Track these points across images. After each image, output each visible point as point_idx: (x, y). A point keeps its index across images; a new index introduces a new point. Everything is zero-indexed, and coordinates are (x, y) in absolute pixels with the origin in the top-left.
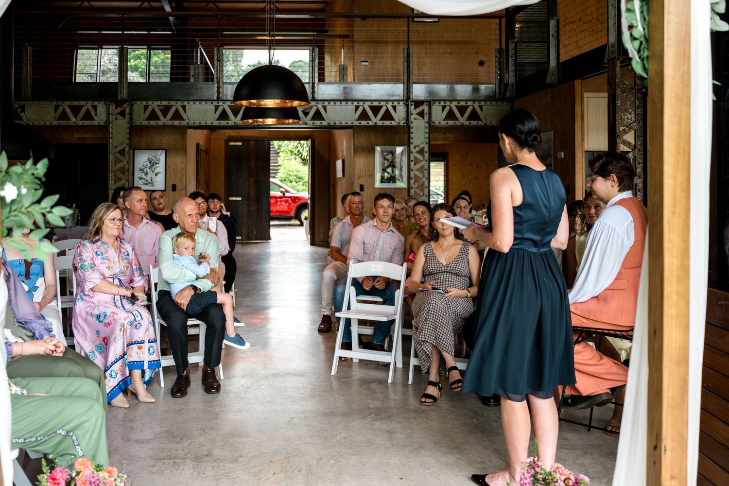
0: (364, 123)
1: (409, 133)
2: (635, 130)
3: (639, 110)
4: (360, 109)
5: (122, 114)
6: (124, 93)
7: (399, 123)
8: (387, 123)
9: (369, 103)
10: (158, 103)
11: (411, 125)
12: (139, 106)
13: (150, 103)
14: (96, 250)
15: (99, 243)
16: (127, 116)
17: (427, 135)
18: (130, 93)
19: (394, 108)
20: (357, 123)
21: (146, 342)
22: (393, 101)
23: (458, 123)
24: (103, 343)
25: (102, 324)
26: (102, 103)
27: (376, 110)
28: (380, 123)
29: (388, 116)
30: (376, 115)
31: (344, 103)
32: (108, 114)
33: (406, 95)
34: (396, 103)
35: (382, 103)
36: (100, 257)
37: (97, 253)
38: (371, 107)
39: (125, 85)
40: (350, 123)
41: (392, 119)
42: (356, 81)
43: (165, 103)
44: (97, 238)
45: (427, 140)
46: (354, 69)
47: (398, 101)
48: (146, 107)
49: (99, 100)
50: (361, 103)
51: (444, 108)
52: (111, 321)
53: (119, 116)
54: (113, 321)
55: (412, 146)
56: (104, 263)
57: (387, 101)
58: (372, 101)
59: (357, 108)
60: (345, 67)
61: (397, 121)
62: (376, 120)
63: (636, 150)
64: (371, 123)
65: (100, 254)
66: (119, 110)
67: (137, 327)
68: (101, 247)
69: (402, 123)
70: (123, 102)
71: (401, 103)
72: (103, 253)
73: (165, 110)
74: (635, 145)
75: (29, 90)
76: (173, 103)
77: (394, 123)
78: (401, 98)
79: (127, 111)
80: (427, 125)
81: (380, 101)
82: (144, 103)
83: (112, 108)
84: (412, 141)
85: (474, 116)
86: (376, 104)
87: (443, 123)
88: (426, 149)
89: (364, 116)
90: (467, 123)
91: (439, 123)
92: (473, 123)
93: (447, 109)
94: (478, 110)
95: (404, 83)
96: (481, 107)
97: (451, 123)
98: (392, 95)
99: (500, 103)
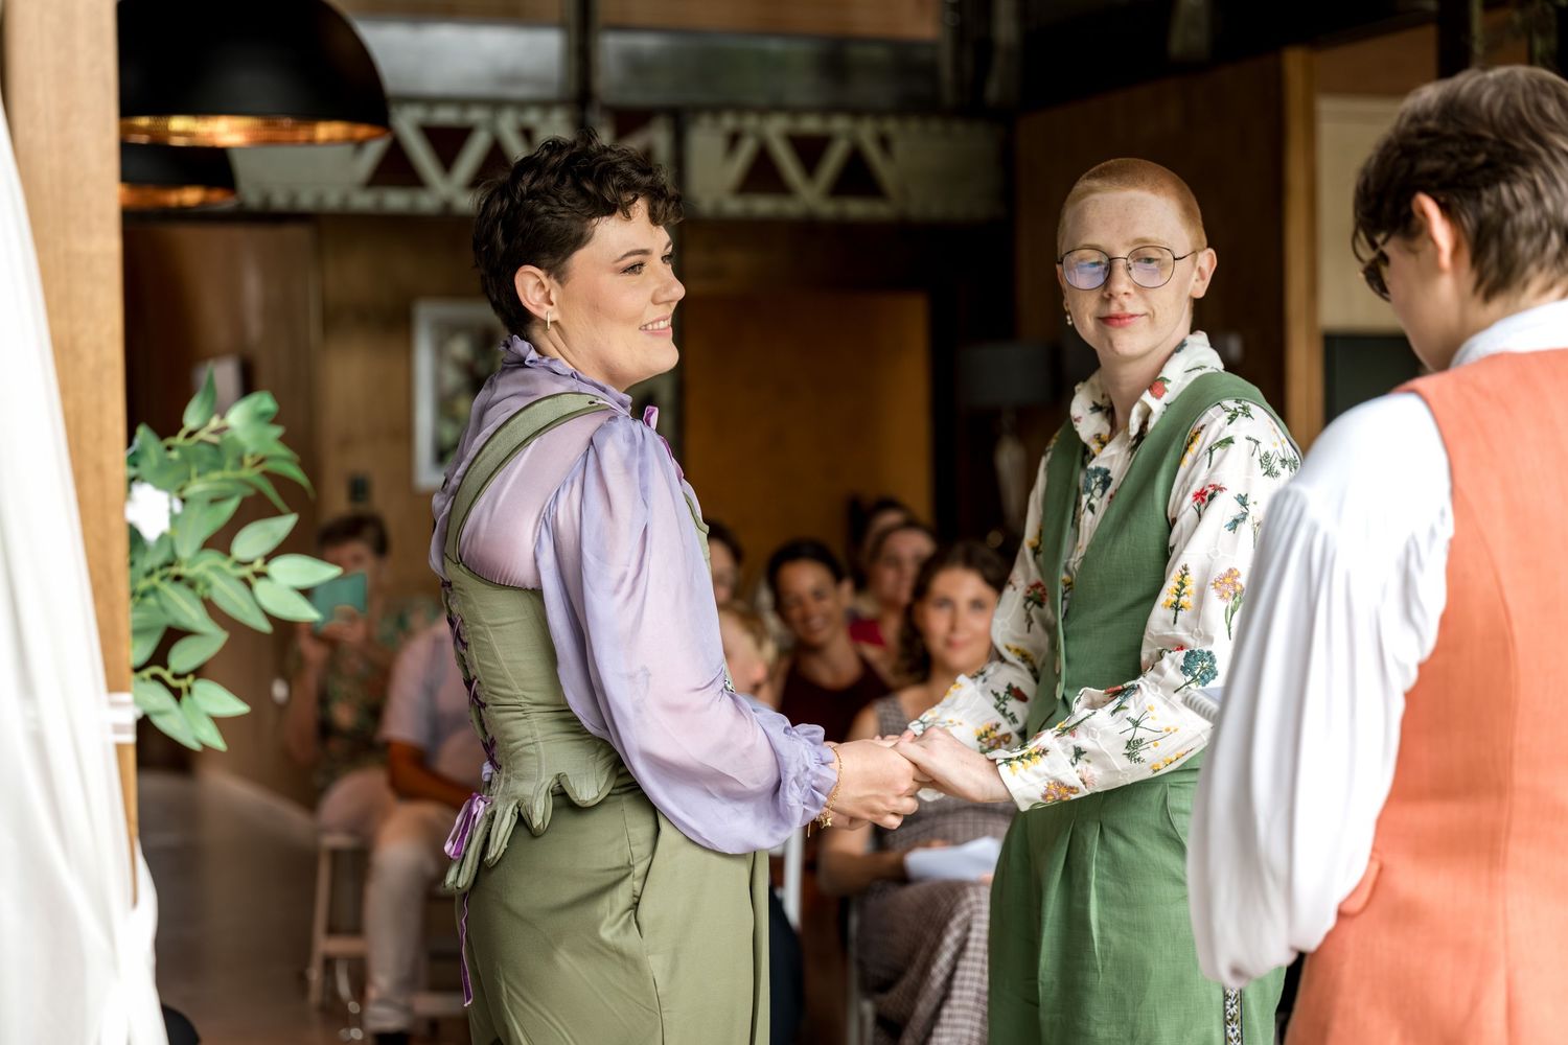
0: (396, 200)
9: (421, 113)
19: (529, 136)
20: (363, 201)
22: (521, 105)
27: (446, 142)
30: (447, 166)
33: (574, 76)
34: (530, 113)
35: (476, 115)
38: (429, 132)
40: (333, 200)
47: (545, 105)
51: (734, 139)
57: (496, 104)
58: (431, 102)
62: (448, 188)
64: (427, 202)
71: (557, 112)
78: (551, 92)
81: (464, 102)
85: (857, 178)
86: (446, 116)
87: (734, 206)
89: (396, 167)
92: (857, 208)
93: (747, 148)
94: (872, 152)
95: (562, 25)
96: (884, 142)
97: (764, 205)
98: (513, 78)
99: (958, 128)
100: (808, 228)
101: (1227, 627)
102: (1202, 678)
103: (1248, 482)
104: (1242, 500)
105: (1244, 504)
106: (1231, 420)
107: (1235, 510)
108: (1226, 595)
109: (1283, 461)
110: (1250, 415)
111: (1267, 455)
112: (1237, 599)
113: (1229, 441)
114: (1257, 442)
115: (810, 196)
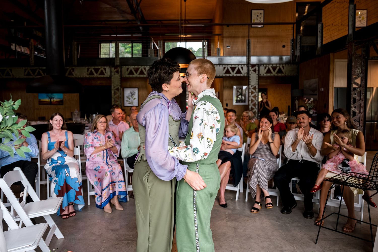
0: (228, 75)
1: (249, 79)
2: (361, 77)
3: (363, 67)
4: (226, 69)
5: (117, 72)
6: (118, 63)
7: (244, 75)
8: (239, 75)
9: (230, 66)
10: (133, 67)
11: (250, 76)
12: (124, 68)
13: (129, 67)
14: (95, 136)
15: (96, 133)
16: (119, 73)
17: (257, 81)
18: (120, 62)
19: (242, 68)
20: (224, 75)
21: (117, 182)
22: (241, 65)
23: (272, 75)
24: (98, 181)
25: (97, 172)
26: (108, 67)
27: (233, 69)
28: (235, 75)
29: (239, 72)
30: (233, 71)
31: (218, 66)
32: (111, 72)
33: (247, 62)
34: (243, 66)
35: (236, 66)
36: (96, 140)
37: (96, 138)
38: (231, 68)
39: (118, 59)
40: (221, 75)
41: (240, 73)
42: (224, 55)
43: (136, 67)
44: (95, 130)
45: (257, 83)
46: (223, 50)
47: (244, 65)
48: (128, 69)
49: (107, 66)
50: (226, 66)
51: (265, 67)
52: (101, 171)
53: (116, 73)
54: (102, 171)
55: (250, 86)
56: (98, 143)
57: (238, 65)
58: (231, 65)
59: (224, 68)
60: (219, 49)
61: (243, 74)
62: (233, 74)
63: (361, 87)
64: (231, 75)
65: (97, 138)
66: (116, 70)
67: (113, 174)
68: (97, 135)
69: (245, 75)
70: (117, 66)
71: (245, 66)
72: (98, 138)
73: (136, 70)
74: (361, 85)
75: (76, 62)
76: (140, 67)
77: (242, 75)
78: (245, 63)
79: (119, 71)
80: (257, 76)
81: (235, 65)
82: (127, 67)
83: (113, 69)
84: (250, 83)
85: (280, 71)
86: (233, 66)
87: (265, 75)
88: (257, 87)
89: (228, 72)
90: (276, 75)
91: (263, 75)
92: (280, 75)
93: (267, 68)
94: (282, 68)
95: (246, 56)
96: (283, 67)
97: (269, 75)
98: (241, 62)
99: (292, 65)
100: (274, 77)
101: (200, 143)
102: (197, 152)
103: (203, 117)
104: (202, 120)
105: (202, 121)
106: (201, 105)
107: (201, 122)
108: (199, 137)
109: (212, 113)
110: (205, 104)
111: (207, 111)
112: (202, 138)
113: (200, 109)
114: (205, 109)
115: (274, 73)
